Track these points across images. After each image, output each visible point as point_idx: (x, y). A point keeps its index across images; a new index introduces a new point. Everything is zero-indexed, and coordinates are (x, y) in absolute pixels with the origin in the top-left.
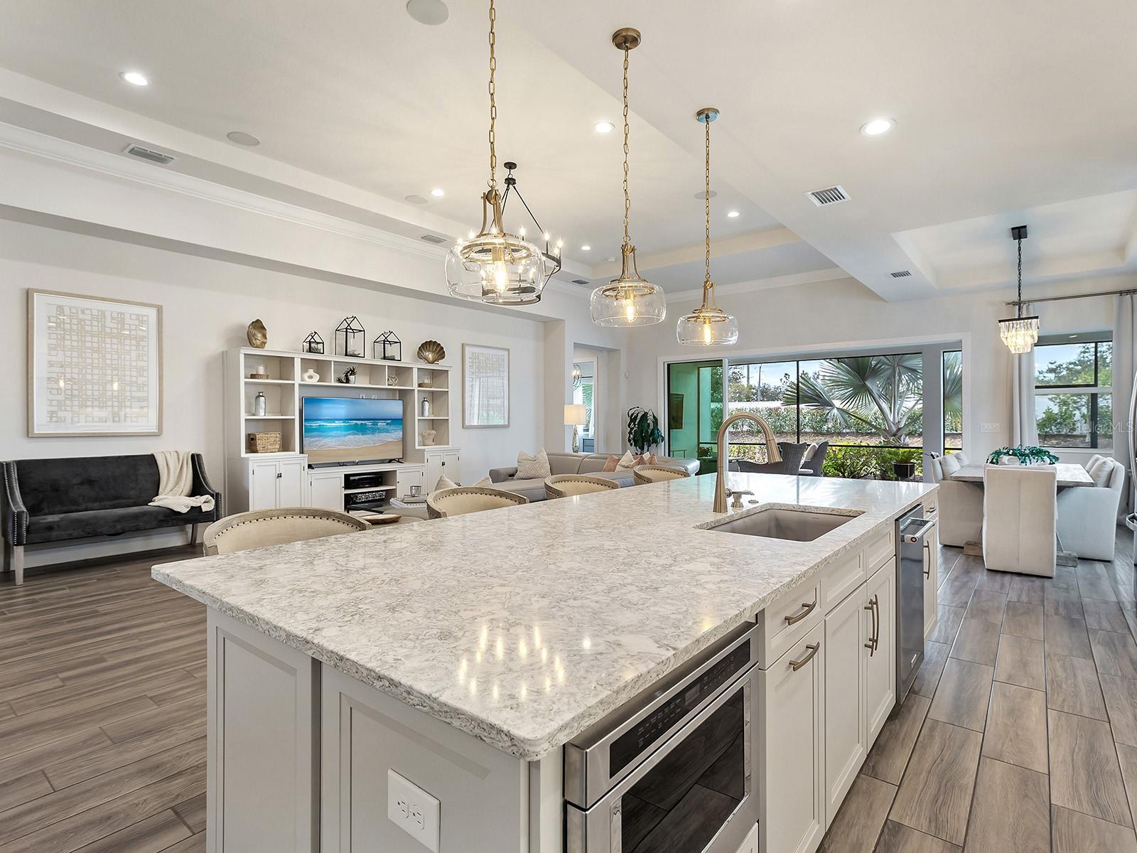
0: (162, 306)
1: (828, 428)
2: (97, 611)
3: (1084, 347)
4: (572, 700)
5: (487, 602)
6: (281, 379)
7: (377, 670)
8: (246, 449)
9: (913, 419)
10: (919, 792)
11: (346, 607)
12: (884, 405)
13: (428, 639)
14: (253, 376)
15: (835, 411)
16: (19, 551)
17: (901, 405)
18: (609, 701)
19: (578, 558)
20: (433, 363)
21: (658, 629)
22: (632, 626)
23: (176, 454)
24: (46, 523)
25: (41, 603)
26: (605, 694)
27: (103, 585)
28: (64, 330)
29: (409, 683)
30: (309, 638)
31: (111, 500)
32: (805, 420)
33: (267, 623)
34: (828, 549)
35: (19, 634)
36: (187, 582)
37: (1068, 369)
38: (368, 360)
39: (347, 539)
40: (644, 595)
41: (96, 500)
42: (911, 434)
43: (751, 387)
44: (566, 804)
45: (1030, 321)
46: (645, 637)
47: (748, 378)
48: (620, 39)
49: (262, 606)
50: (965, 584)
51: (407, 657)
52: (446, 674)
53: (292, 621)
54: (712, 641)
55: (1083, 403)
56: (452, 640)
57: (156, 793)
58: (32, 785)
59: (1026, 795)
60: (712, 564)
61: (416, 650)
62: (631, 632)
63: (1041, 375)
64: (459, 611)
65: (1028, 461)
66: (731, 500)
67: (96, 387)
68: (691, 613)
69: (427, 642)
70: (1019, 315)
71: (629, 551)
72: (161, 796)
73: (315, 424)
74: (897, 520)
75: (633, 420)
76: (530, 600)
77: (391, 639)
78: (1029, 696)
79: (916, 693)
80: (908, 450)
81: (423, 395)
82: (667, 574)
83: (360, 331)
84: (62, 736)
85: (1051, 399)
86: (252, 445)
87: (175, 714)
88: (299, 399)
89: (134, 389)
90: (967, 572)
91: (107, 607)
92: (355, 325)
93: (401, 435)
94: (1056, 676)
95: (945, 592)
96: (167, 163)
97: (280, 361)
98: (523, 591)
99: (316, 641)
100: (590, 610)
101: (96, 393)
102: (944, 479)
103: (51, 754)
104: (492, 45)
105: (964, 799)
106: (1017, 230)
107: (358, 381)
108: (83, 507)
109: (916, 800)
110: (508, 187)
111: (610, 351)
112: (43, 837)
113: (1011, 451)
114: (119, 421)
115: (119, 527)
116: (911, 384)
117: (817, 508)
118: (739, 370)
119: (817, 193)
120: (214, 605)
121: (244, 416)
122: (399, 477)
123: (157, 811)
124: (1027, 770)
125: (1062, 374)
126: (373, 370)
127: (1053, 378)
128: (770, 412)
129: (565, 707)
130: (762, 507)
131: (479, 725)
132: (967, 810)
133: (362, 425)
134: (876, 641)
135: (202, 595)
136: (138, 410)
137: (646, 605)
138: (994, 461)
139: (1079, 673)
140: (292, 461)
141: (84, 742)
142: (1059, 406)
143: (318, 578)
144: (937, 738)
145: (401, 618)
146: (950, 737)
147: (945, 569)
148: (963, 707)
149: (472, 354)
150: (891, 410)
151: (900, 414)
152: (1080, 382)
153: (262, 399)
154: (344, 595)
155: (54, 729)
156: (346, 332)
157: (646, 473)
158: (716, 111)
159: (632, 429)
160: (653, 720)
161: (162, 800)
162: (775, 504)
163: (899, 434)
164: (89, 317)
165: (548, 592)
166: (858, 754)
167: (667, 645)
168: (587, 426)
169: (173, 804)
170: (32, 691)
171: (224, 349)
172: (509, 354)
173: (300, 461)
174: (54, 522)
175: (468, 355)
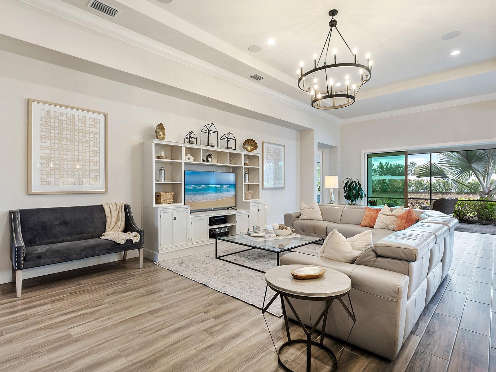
0: (107, 114)
6: (172, 159)
8: (155, 201)
14: (158, 157)
15: (450, 180)
16: (19, 273)
17: (490, 178)
20: (251, 151)
23: (115, 205)
24: (37, 254)
28: (50, 126)
31: (77, 234)
38: (219, 149)
41: (68, 235)
67: (69, 163)
83: (215, 132)
88: (184, 172)
89: (91, 164)
92: (212, 128)
97: (172, 148)
101: (69, 167)
107: (213, 161)
108: (61, 240)
110: (332, 28)
114: (83, 185)
121: (154, 182)
122: (237, 218)
126: (220, 154)
136: (94, 178)
140: (181, 209)
149: (267, 148)
150: (485, 180)
151: (490, 183)
153: (163, 171)
156: (208, 132)
159: (345, 191)
164: (65, 119)
171: (142, 141)
172: (284, 148)
173: (185, 210)
174: (42, 253)
175: (265, 148)
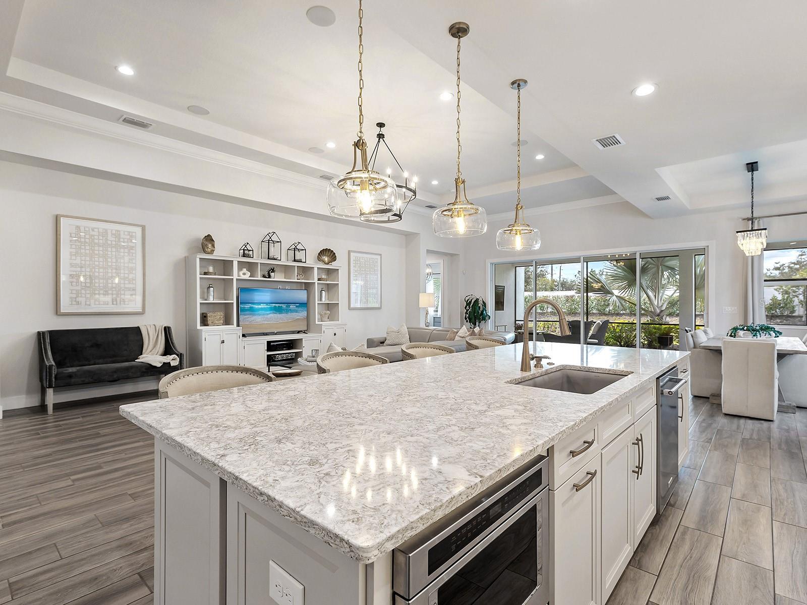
0: (145, 226)
1: (610, 310)
2: (99, 433)
3: (802, 251)
4: (399, 516)
5: (348, 437)
6: (224, 275)
7: (260, 488)
8: (200, 323)
9: (672, 304)
10: (673, 581)
11: (247, 439)
12: (650, 294)
13: (300, 465)
14: (205, 274)
15: (614, 297)
16: (50, 392)
17: (663, 293)
18: (427, 517)
19: (418, 405)
20: (328, 264)
21: (470, 461)
22: (451, 457)
23: (154, 327)
24: (68, 373)
25: (63, 427)
26: (424, 511)
27: (104, 415)
28: (80, 242)
29: (281, 499)
30: (216, 462)
31: (110, 357)
32: (593, 304)
33: (190, 450)
34: (604, 400)
35: (47, 448)
36: (141, 418)
37: (789, 267)
38: (284, 262)
39: (257, 388)
40: (463, 434)
41: (101, 357)
42: (670, 315)
43: (553, 281)
44: (394, 594)
45: (760, 231)
46: (460, 466)
47: (552, 275)
48: (454, 31)
49: (188, 436)
50: (710, 425)
51: (283, 478)
52: (309, 493)
53: (207, 449)
54: (512, 470)
55: (801, 292)
56: (317, 466)
57: (127, 562)
58: (47, 554)
59: (756, 587)
60: (516, 410)
61: (290, 473)
62: (450, 463)
63: (769, 272)
64: (326, 444)
65: (758, 335)
66: (533, 363)
67: (101, 281)
68: (496, 448)
69: (300, 467)
70: (752, 228)
71: (456, 400)
72: (132, 565)
73: (247, 306)
74: (658, 378)
75: (468, 304)
76: (379, 436)
77: (274, 464)
78: (759, 510)
79: (673, 506)
80: (668, 326)
81: (321, 287)
82: (482, 417)
83: (278, 242)
84: (71, 519)
85: (776, 290)
86: (204, 321)
87: (144, 507)
88: (237, 289)
89: (127, 282)
90: (712, 416)
91: (107, 431)
92: (274, 238)
93: (306, 315)
94: (779, 496)
95: (695, 431)
96: (148, 128)
97: (224, 263)
98: (375, 429)
99: (220, 465)
100: (422, 444)
101: (101, 285)
102: (695, 347)
103: (61, 532)
104: (360, 36)
105: (708, 587)
106: (750, 165)
107: (277, 277)
108: (92, 362)
109: (670, 587)
110: (379, 140)
111: (452, 255)
112: (51, 591)
113: (746, 327)
114: (117, 304)
115: (115, 376)
116: (671, 278)
117: (597, 369)
118: (545, 269)
119: (600, 140)
120: (157, 435)
121: (199, 301)
122: (304, 343)
123: (129, 575)
124: (757, 567)
125: (784, 271)
126: (286, 269)
127: (777, 274)
128: (568, 299)
129: (394, 522)
130: (557, 367)
131: (327, 534)
132: (709, 596)
133: (280, 307)
134: (641, 468)
135: (149, 427)
136: (129, 297)
137: (464, 441)
138: (733, 334)
139: (797, 494)
140: (231, 332)
141: (84, 524)
142: (782, 294)
143: (231, 417)
144: (687, 540)
145: (284, 448)
146: (697, 540)
147: (695, 414)
148: (707, 518)
149: (356, 258)
150: (656, 297)
151: (662, 299)
152: (798, 277)
153: (212, 289)
154: (247, 430)
155: (65, 515)
156: (269, 243)
157: (475, 342)
158: (526, 82)
159: (467, 310)
160: (464, 531)
161: (132, 567)
162: (567, 365)
163: (661, 315)
164: (97, 234)
165: (392, 430)
166: (627, 552)
167: (476, 473)
168: (437, 308)
169: (139, 571)
170: (53, 488)
171: (186, 255)
172: (381, 258)
173: (237, 332)
174: (73, 372)
175: (352, 258)
